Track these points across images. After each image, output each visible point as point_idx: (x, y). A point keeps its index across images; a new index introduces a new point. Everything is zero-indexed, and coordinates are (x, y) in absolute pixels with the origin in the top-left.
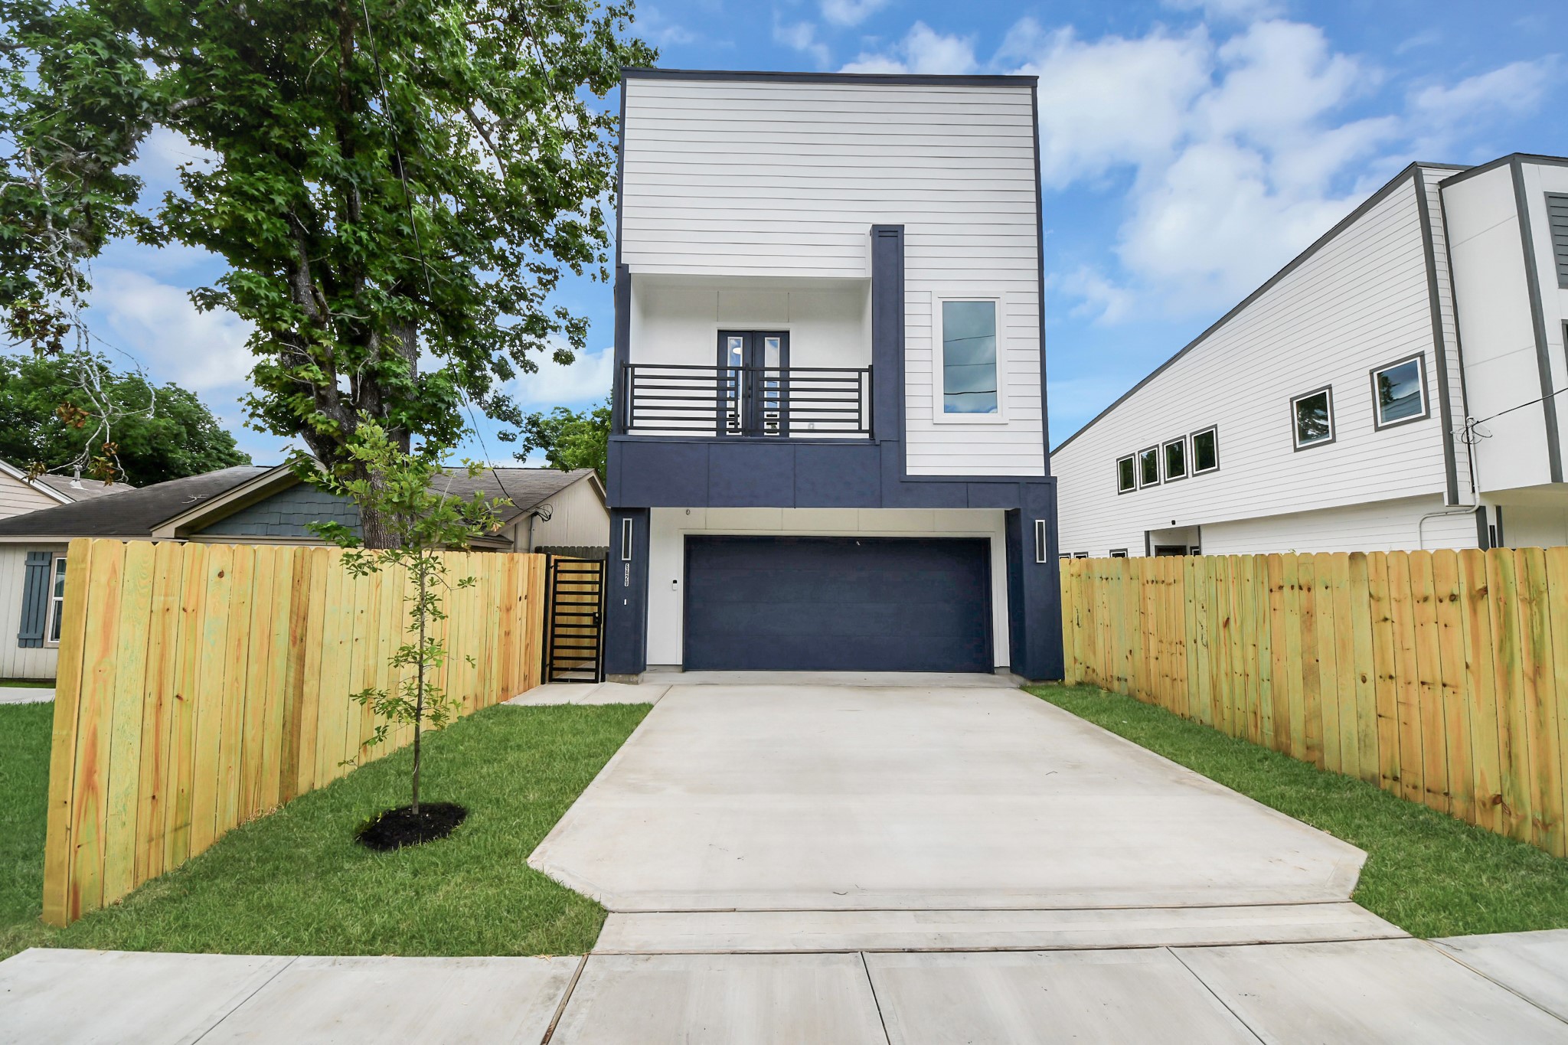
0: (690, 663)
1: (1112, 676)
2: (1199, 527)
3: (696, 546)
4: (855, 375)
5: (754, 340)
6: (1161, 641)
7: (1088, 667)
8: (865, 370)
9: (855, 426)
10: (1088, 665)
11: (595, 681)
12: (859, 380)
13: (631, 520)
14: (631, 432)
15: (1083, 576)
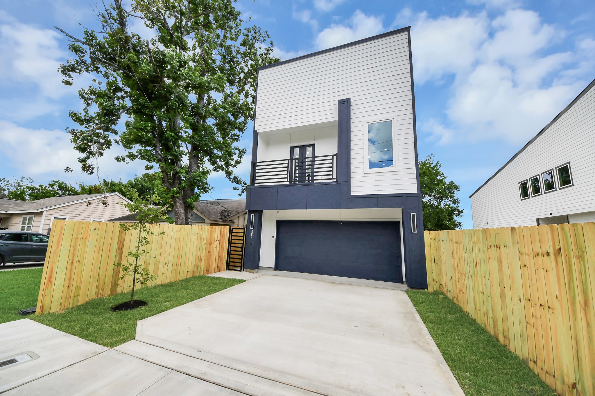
2: (567, 216)
3: (280, 224)
4: (331, 157)
5: (303, 148)
6: (459, 273)
7: (441, 284)
8: (335, 155)
9: (331, 177)
11: (241, 271)
12: (333, 159)
13: (254, 215)
14: (256, 185)
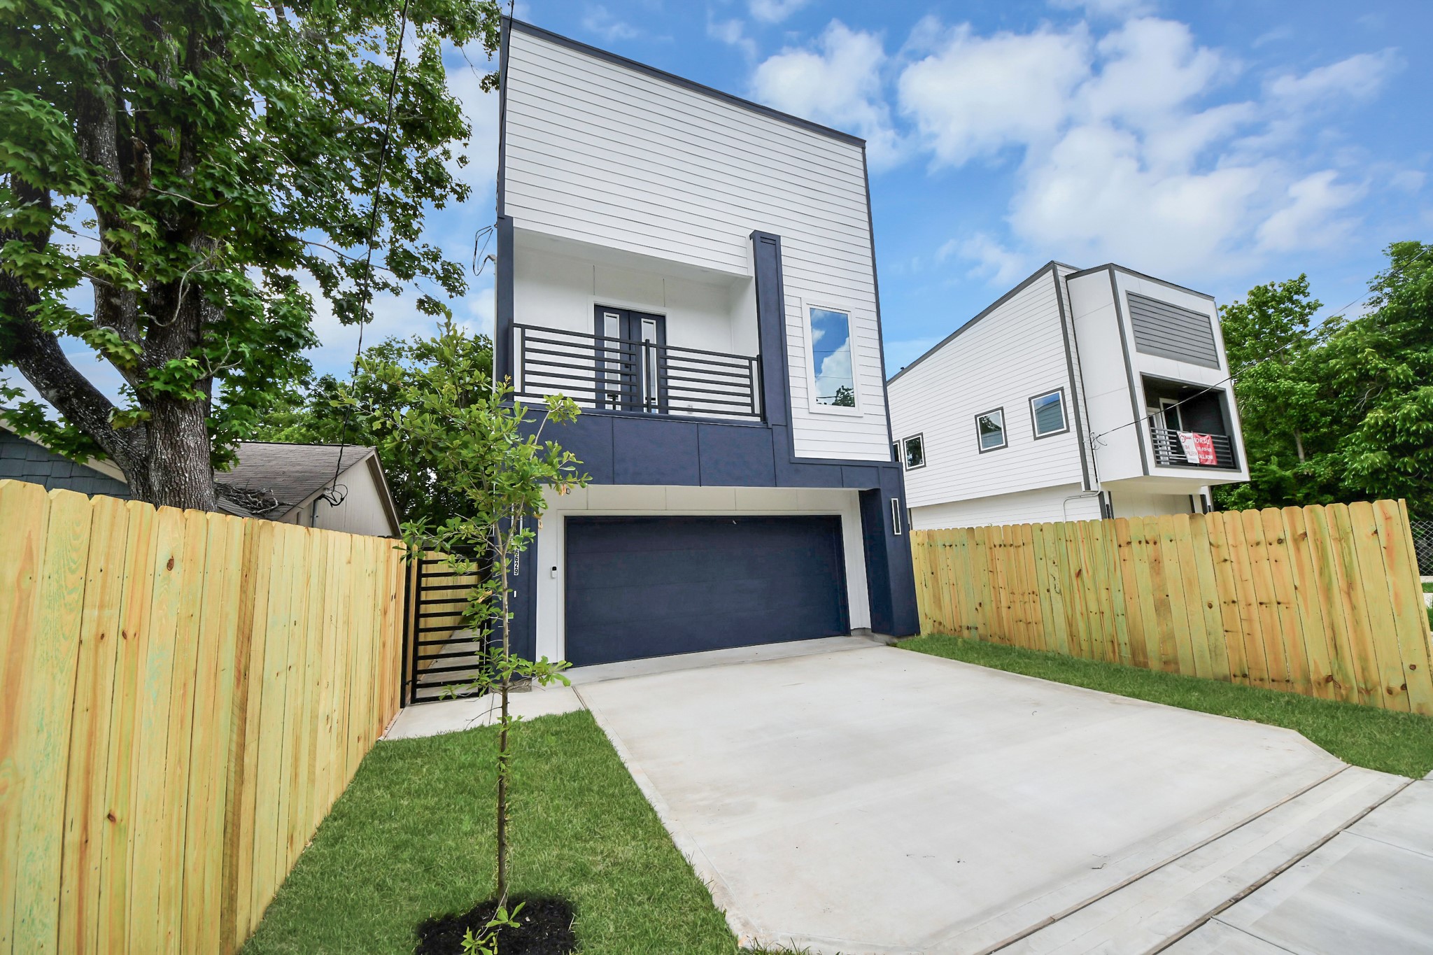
1: (961, 627)
3: (576, 527)
5: (630, 318)
6: (1013, 593)
8: (754, 359)
9: (748, 410)
10: (936, 621)
12: (750, 368)
14: (522, 399)
15: (926, 545)
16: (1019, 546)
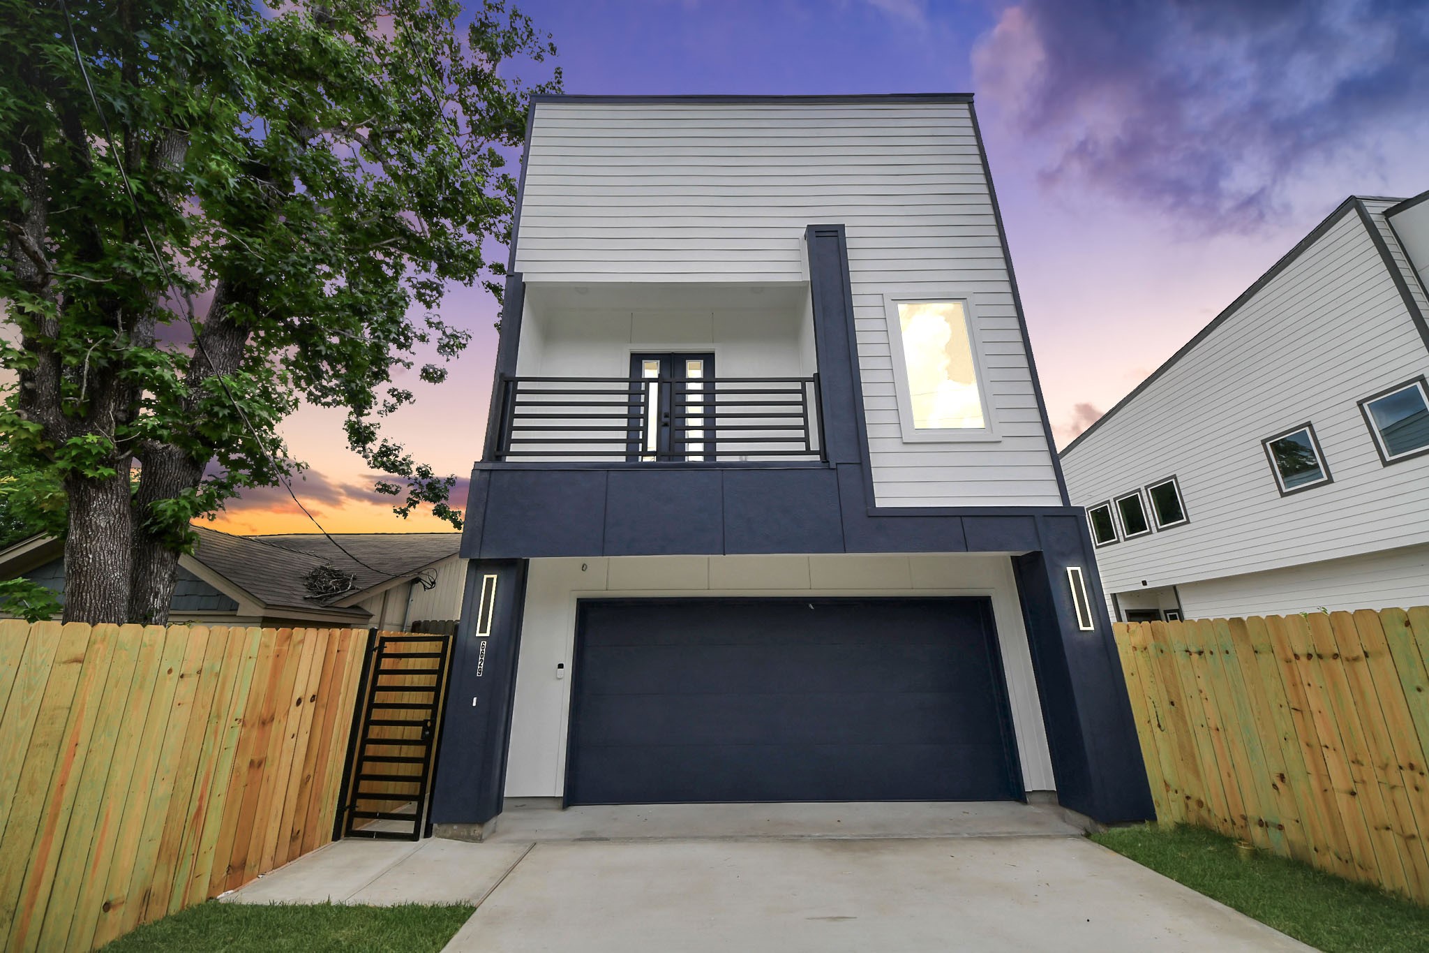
0: (574, 795)
1: (1245, 818)
2: (1174, 587)
3: (591, 614)
4: (798, 386)
5: (673, 361)
6: (1357, 762)
7: (1188, 798)
8: (809, 380)
9: (801, 447)
10: (1188, 793)
11: (414, 837)
12: (803, 392)
13: (495, 577)
14: (508, 459)
15: (1151, 649)
16: (1356, 659)
